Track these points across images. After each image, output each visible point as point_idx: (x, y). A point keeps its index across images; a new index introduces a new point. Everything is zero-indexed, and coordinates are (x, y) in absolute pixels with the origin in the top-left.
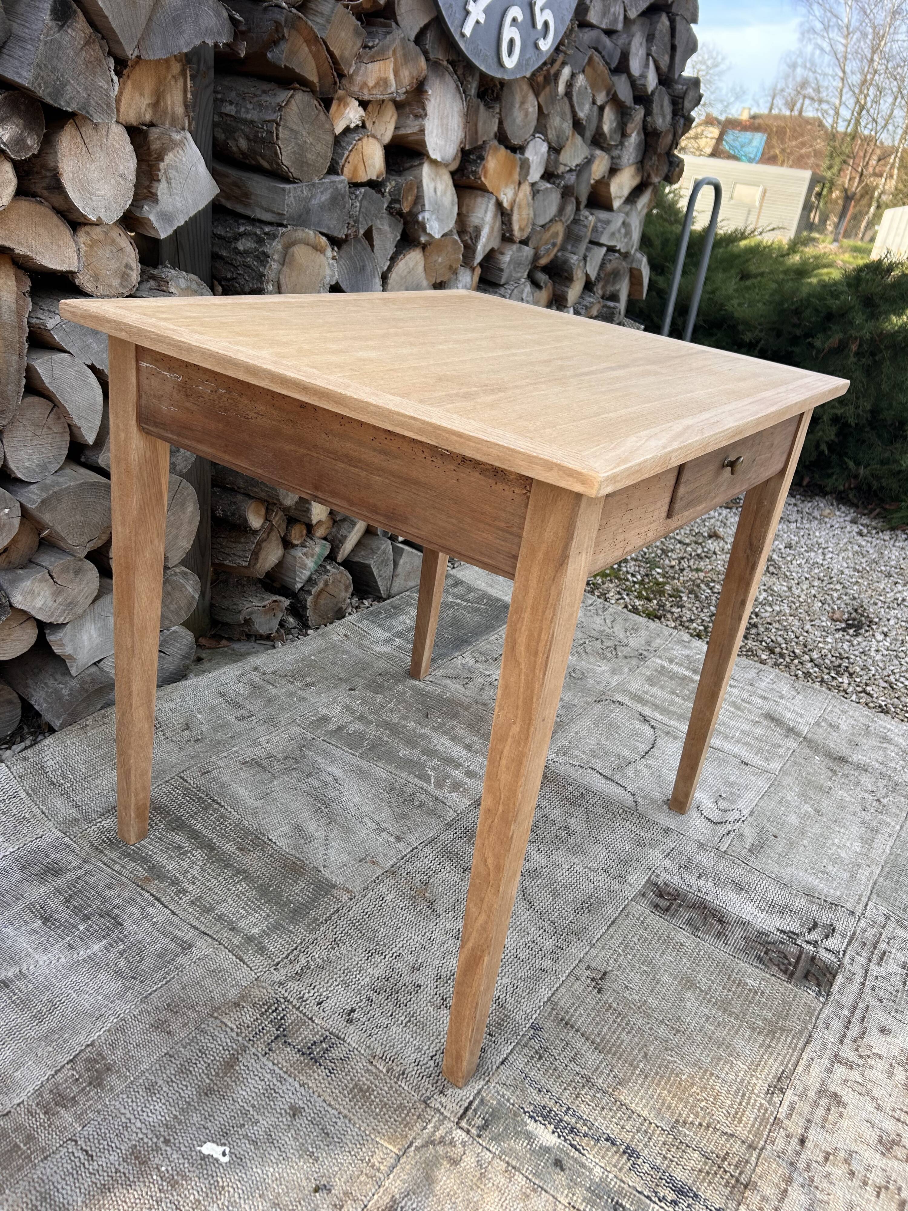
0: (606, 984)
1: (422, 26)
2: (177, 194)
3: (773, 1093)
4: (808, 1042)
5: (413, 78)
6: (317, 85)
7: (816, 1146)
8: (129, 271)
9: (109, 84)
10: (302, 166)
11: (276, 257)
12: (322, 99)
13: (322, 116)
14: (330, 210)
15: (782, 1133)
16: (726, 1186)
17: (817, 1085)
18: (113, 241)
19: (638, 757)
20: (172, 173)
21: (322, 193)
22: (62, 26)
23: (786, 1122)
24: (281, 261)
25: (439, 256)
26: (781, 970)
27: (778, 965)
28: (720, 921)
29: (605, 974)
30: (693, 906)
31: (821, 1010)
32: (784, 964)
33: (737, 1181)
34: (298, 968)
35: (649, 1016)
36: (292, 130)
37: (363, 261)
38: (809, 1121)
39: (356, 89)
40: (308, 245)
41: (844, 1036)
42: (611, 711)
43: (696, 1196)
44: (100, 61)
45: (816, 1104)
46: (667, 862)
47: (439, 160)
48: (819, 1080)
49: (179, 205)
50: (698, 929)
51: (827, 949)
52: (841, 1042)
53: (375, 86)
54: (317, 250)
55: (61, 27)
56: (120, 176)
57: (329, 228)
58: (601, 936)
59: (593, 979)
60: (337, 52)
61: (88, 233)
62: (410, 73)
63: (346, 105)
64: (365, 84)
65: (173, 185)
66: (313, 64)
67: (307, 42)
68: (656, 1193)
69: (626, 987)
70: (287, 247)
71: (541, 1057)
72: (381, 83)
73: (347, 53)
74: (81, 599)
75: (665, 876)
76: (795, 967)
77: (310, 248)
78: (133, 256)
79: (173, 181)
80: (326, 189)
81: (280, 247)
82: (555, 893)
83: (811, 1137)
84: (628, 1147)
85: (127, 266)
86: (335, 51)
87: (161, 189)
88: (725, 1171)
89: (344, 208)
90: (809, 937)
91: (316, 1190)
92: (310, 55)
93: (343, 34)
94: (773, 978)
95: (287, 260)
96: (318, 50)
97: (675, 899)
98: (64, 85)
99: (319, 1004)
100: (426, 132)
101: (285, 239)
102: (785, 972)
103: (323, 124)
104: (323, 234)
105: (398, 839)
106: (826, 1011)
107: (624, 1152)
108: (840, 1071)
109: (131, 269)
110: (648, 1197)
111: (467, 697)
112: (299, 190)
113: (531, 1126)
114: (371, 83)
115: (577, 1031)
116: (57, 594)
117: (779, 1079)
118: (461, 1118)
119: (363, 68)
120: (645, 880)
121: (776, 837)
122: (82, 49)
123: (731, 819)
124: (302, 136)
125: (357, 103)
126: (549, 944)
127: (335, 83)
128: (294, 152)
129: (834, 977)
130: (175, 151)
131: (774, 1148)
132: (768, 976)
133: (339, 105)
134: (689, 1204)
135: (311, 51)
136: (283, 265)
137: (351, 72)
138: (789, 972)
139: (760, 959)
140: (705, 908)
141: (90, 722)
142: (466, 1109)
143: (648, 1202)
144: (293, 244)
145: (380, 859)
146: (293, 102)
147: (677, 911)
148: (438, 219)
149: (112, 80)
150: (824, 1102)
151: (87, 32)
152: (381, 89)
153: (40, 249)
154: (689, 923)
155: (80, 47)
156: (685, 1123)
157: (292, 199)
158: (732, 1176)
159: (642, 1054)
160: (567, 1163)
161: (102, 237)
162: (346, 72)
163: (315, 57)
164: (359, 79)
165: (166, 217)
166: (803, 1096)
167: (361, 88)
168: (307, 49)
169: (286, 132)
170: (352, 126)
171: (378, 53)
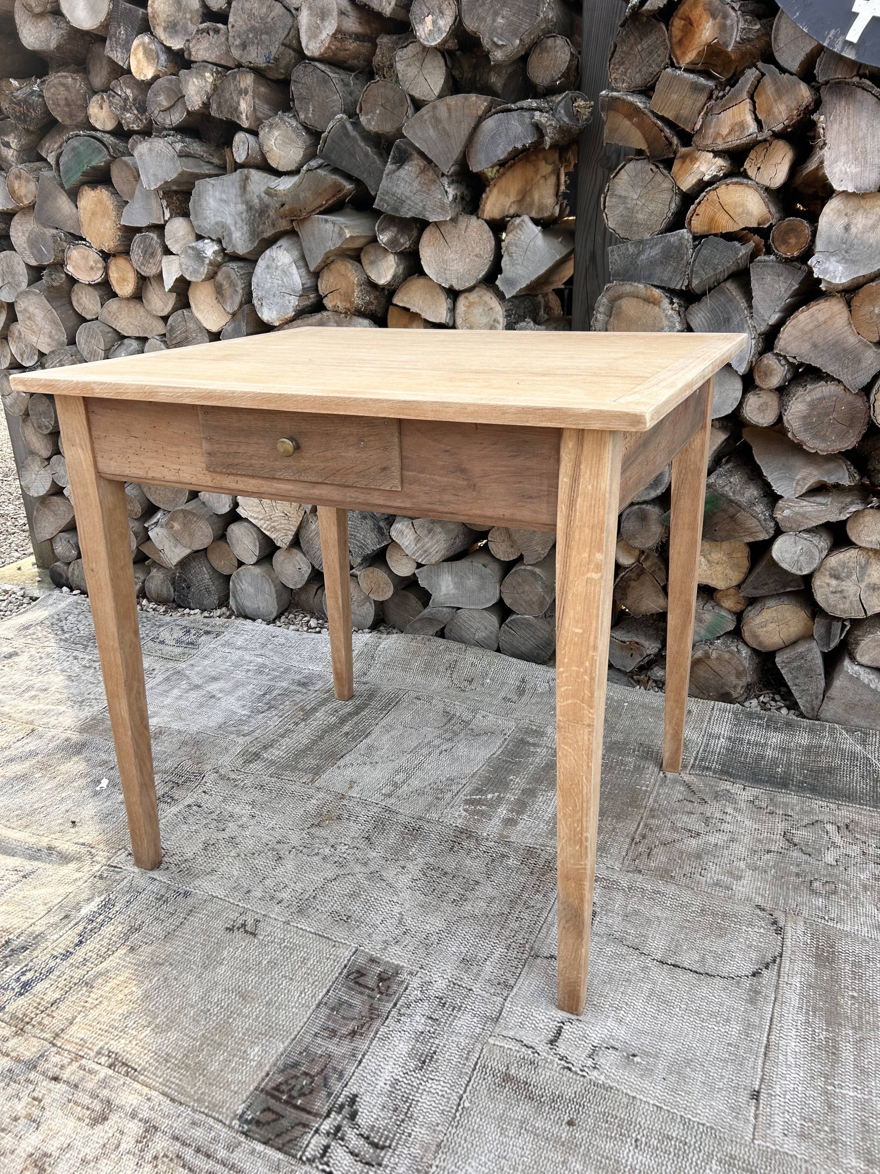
0: (238, 935)
1: (808, 51)
2: (518, 264)
3: (109, 1057)
4: (173, 1100)
5: (792, 110)
6: (647, 151)
7: (50, 1091)
8: (496, 324)
9: (442, 195)
10: (631, 227)
11: (601, 309)
12: (661, 162)
13: (659, 178)
14: (662, 263)
15: (66, 1061)
16: (25, 1015)
17: (117, 1102)
18: (486, 303)
19: (659, 957)
20: (513, 249)
21: (651, 248)
22: (400, 166)
23: (78, 1064)
24: (608, 313)
25: (874, 306)
26: (278, 1086)
27: (286, 1082)
28: (353, 1033)
29: (251, 933)
30: (372, 1008)
31: (221, 1121)
32: (290, 1090)
33: (28, 1023)
34: (233, 776)
35: (205, 967)
36: (620, 196)
37: (728, 313)
38: (76, 1086)
39: (709, 142)
40: (637, 297)
41: (184, 1144)
42: (751, 924)
43: (21, 994)
44: (434, 181)
45: (94, 1096)
46: (440, 985)
47: (850, 190)
48: (123, 1103)
49: (520, 272)
50: (333, 1009)
51: (326, 1148)
52: (176, 1138)
53: (729, 133)
54: (649, 302)
55: (399, 168)
56: (476, 256)
57: (662, 281)
58: (302, 929)
59: (244, 925)
60: (669, 115)
61: (466, 298)
62: (787, 106)
63: (694, 160)
64: (718, 134)
65: (515, 258)
66: (639, 134)
67: (629, 117)
68: (30, 970)
69: (237, 948)
70: (613, 301)
71: (157, 899)
72: (737, 128)
73: (685, 112)
74: (433, 551)
75: (415, 982)
76: (287, 1102)
77: (641, 300)
78: (501, 313)
79: (514, 255)
80: (656, 244)
81: (605, 300)
82: (353, 895)
83: (59, 1086)
84: (71, 953)
85: (495, 320)
86: (665, 115)
87: (505, 262)
88: (37, 1015)
89: (682, 259)
90: (351, 1134)
91: (73, 822)
92: (633, 127)
93: (675, 97)
94: (264, 1074)
95: (614, 312)
96: (643, 120)
97: (381, 993)
98: (402, 202)
99: (204, 792)
100: (826, 163)
101: (610, 293)
102: (277, 1088)
103: (660, 185)
104: (657, 287)
105: (390, 796)
106: (219, 1126)
107: (68, 952)
108: (134, 1128)
109: (498, 322)
110: (27, 965)
111: (655, 801)
112: (623, 249)
113: (97, 900)
114: (725, 131)
115: (185, 919)
116: (418, 540)
117: (124, 1064)
118: (109, 865)
119: (715, 120)
120: (401, 964)
121: (570, 1123)
122: (417, 177)
123: (561, 1051)
124: (632, 199)
125: (711, 155)
126: (284, 895)
127: (671, 144)
128: (622, 216)
129: (279, 1149)
130: (514, 232)
131: (53, 1054)
132: (267, 1068)
133: (684, 162)
134: (14, 989)
135: (633, 124)
136: (610, 316)
137: (698, 127)
138: (276, 1093)
139: (295, 1065)
140: (372, 1019)
141: (419, 638)
142: (116, 867)
143: (23, 965)
144: (620, 297)
145: (356, 789)
146: (622, 171)
147: (362, 993)
148: (844, 260)
149: (446, 192)
150: (97, 1106)
151: (422, 164)
152: (737, 134)
153: (425, 308)
154: (341, 1003)
155: (415, 176)
156: (90, 992)
157: (616, 257)
158: (32, 1019)
159: (161, 961)
160: (66, 921)
161: (477, 300)
162: (688, 130)
163: (639, 126)
164: (711, 131)
165: (510, 283)
166: (104, 1083)
167: (715, 139)
168: (628, 123)
169: (613, 200)
170: (706, 178)
171: (730, 100)
